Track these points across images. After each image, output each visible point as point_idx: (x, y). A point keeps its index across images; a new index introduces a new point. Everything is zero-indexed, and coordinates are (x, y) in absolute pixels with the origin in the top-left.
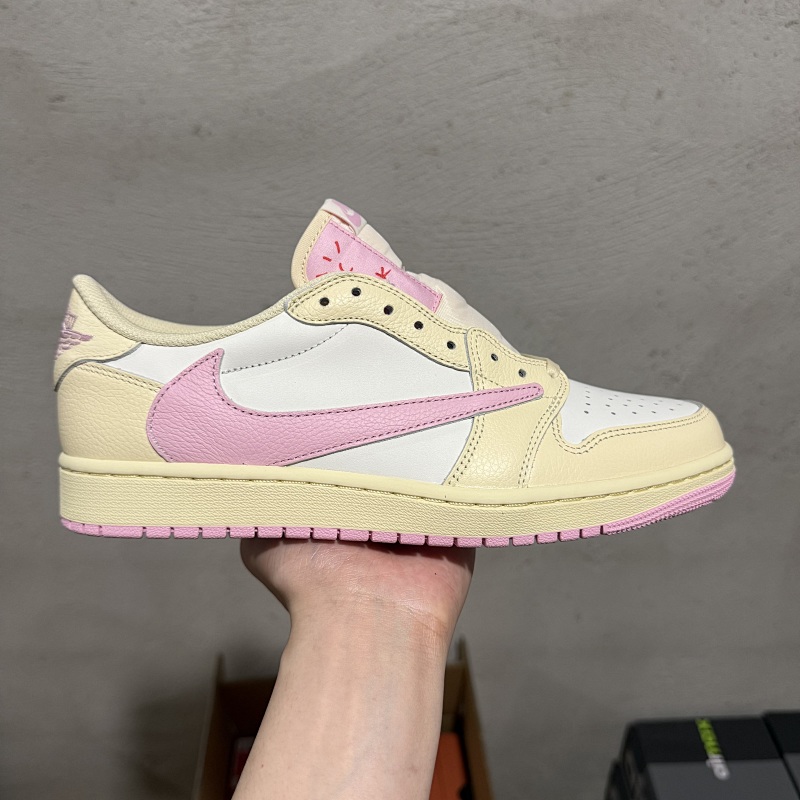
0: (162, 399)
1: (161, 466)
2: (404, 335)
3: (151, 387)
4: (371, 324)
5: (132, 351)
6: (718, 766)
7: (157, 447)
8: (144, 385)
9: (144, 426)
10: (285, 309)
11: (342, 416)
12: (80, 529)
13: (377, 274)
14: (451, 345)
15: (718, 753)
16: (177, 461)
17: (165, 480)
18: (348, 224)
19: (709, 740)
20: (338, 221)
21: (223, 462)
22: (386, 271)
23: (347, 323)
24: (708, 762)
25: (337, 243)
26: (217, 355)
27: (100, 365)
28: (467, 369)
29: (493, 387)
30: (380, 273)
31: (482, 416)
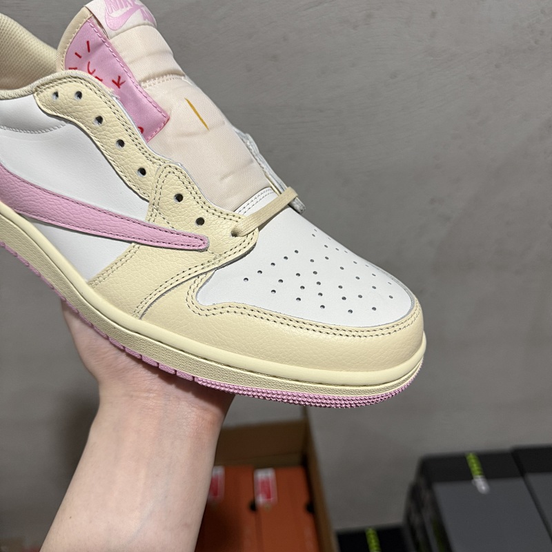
2: (106, 147)
4: (84, 127)
6: (481, 484)
13: (113, 81)
14: (141, 171)
15: (480, 474)
18: (102, 26)
19: (475, 467)
20: (95, 21)
22: (121, 81)
23: (68, 120)
25: (87, 43)
28: (148, 199)
30: (116, 81)
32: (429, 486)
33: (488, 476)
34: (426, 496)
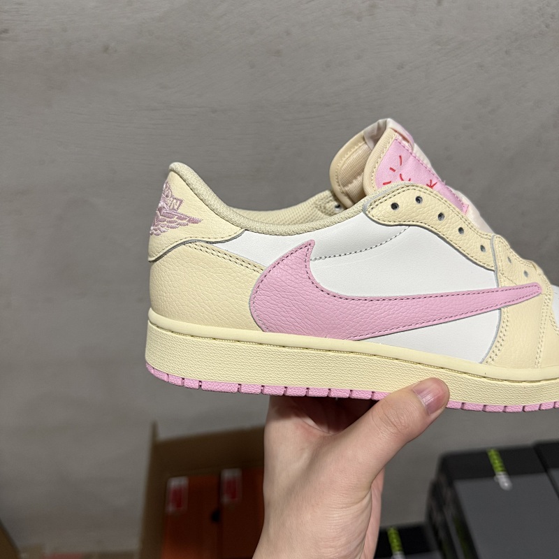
0: (265, 280)
1: (258, 334)
2: (451, 238)
3: (255, 269)
4: (427, 227)
5: (239, 236)
6: (503, 480)
7: (257, 319)
8: (249, 266)
9: (248, 301)
10: (364, 210)
11: (404, 303)
12: (165, 378)
13: (427, 185)
14: (482, 248)
15: (502, 471)
16: (270, 331)
17: (260, 346)
18: (408, 142)
19: (497, 463)
20: (400, 138)
21: (309, 334)
22: (433, 183)
23: (409, 225)
24: (495, 478)
25: (400, 157)
26: (309, 245)
27: (208, 245)
28: (493, 268)
29: (513, 285)
30: (429, 184)
31: (506, 309)
32: (450, 484)
33: (510, 472)
34: (447, 494)
